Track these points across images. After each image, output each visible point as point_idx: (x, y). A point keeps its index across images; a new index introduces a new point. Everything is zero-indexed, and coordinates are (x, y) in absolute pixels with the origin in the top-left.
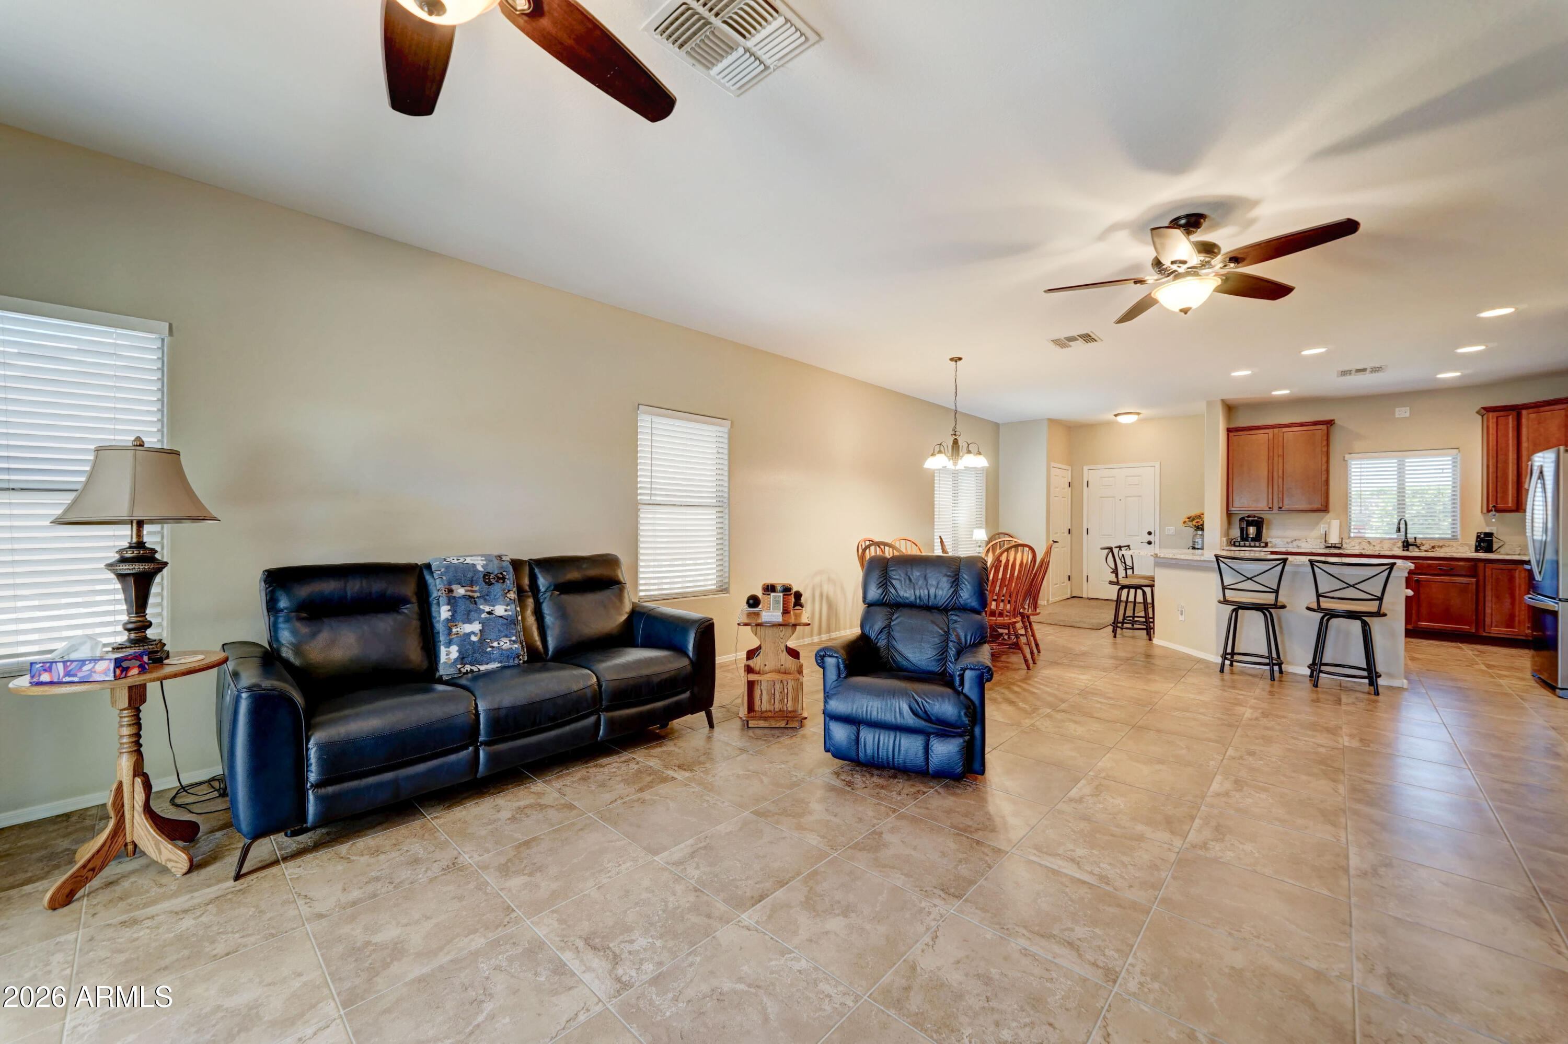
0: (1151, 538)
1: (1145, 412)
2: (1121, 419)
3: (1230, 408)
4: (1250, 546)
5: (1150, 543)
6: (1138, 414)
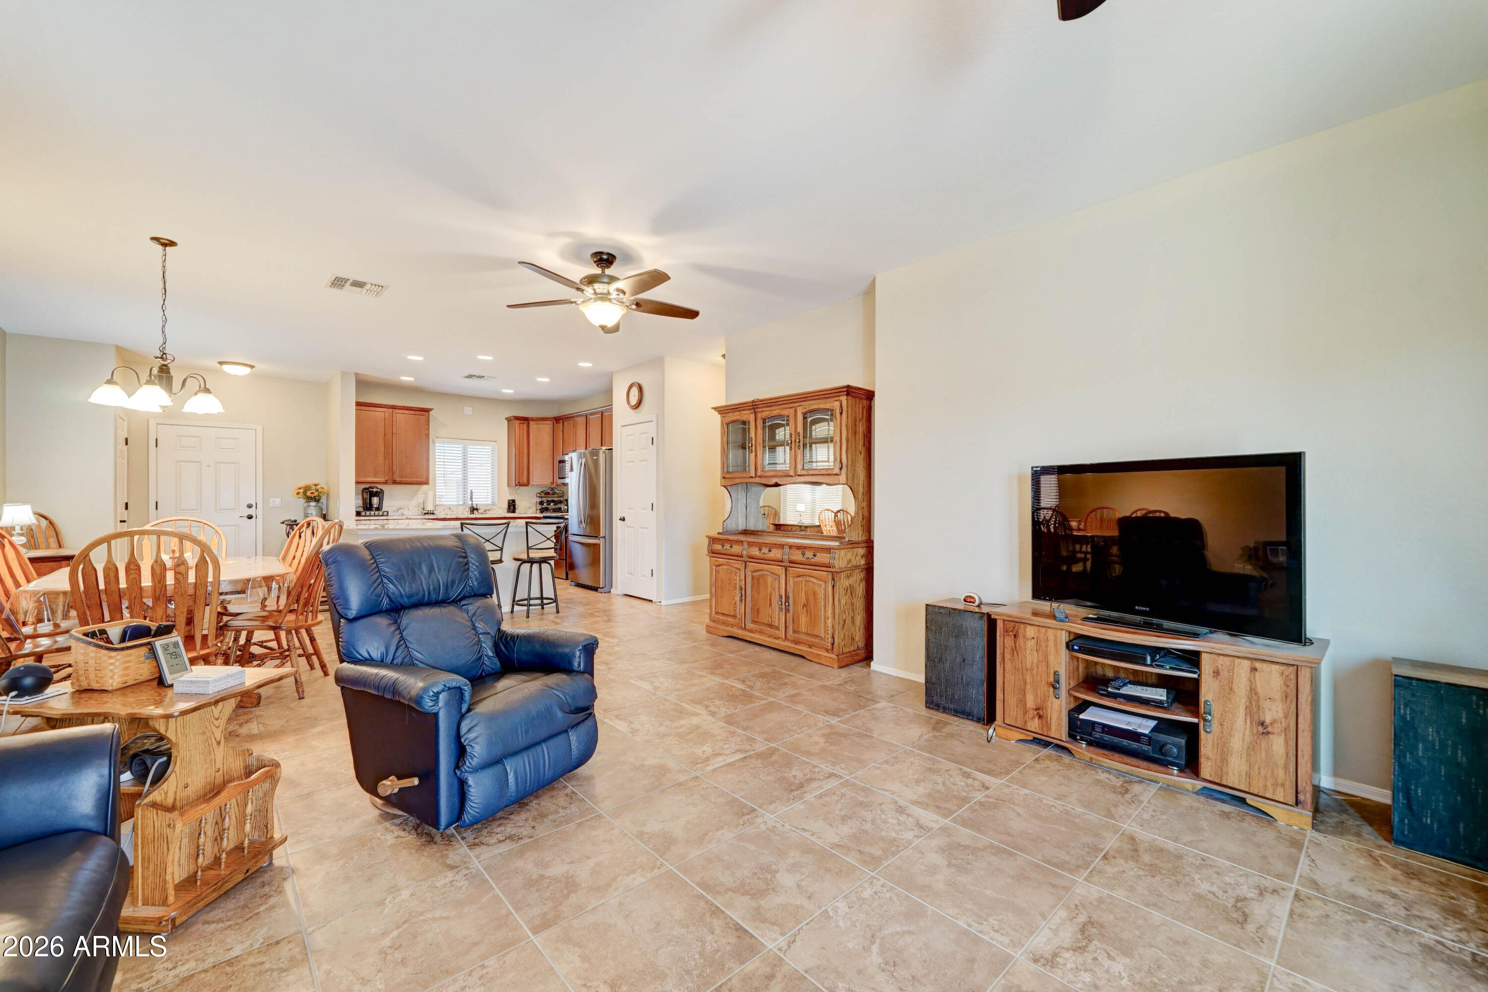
0: (251, 512)
1: (260, 366)
2: (226, 368)
3: (362, 383)
4: (375, 515)
5: (250, 517)
6: (252, 367)
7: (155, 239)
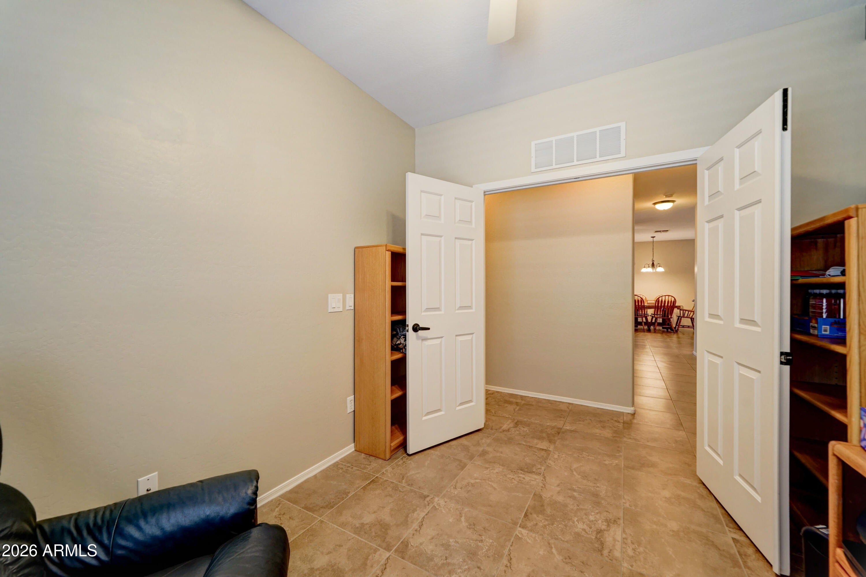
7: (652, 237)
